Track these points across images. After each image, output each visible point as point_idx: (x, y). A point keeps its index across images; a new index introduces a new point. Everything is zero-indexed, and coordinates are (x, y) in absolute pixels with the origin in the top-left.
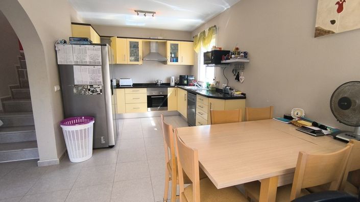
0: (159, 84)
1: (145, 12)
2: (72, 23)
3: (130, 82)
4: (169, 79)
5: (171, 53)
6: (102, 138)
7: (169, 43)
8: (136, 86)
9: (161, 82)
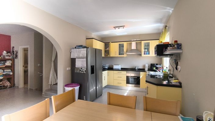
0: (136, 69)
1: (119, 27)
2: (87, 39)
3: (119, 67)
4: (144, 66)
5: (145, 49)
6: (84, 97)
7: (143, 42)
8: (123, 69)
9: (138, 68)
